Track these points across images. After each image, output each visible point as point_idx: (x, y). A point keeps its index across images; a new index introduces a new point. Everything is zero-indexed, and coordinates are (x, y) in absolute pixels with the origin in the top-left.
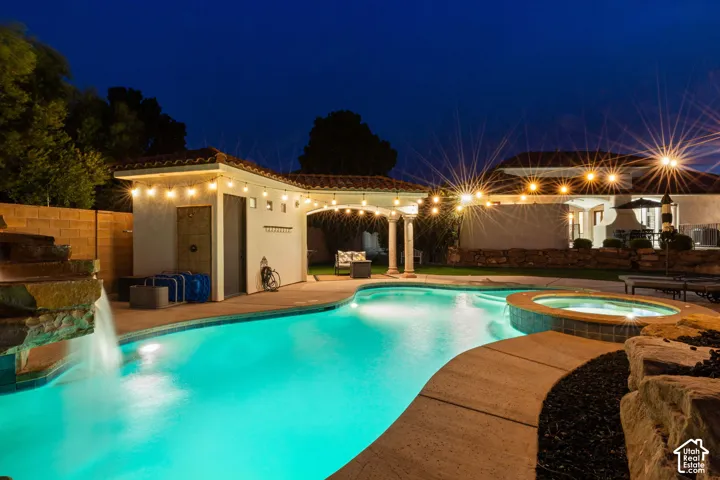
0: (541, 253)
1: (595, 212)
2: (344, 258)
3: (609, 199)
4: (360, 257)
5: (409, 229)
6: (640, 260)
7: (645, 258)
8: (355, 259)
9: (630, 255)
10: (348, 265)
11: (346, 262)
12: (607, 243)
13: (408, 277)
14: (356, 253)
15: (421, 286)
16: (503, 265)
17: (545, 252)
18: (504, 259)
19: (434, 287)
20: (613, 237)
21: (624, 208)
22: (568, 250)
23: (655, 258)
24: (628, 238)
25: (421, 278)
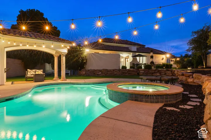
0: (112, 71)
1: (126, 59)
2: (31, 73)
3: (130, 54)
4: (40, 72)
5: (64, 59)
6: (140, 72)
7: (141, 72)
8: (37, 73)
9: (137, 71)
10: (33, 76)
11: (32, 75)
12: (131, 67)
13: (62, 80)
14: (38, 70)
15: (68, 84)
16: (100, 75)
17: (113, 70)
18: (101, 73)
19: (74, 84)
20: (132, 66)
21: (134, 57)
22: (120, 70)
23: (143, 72)
24: (136, 66)
25: (68, 81)
